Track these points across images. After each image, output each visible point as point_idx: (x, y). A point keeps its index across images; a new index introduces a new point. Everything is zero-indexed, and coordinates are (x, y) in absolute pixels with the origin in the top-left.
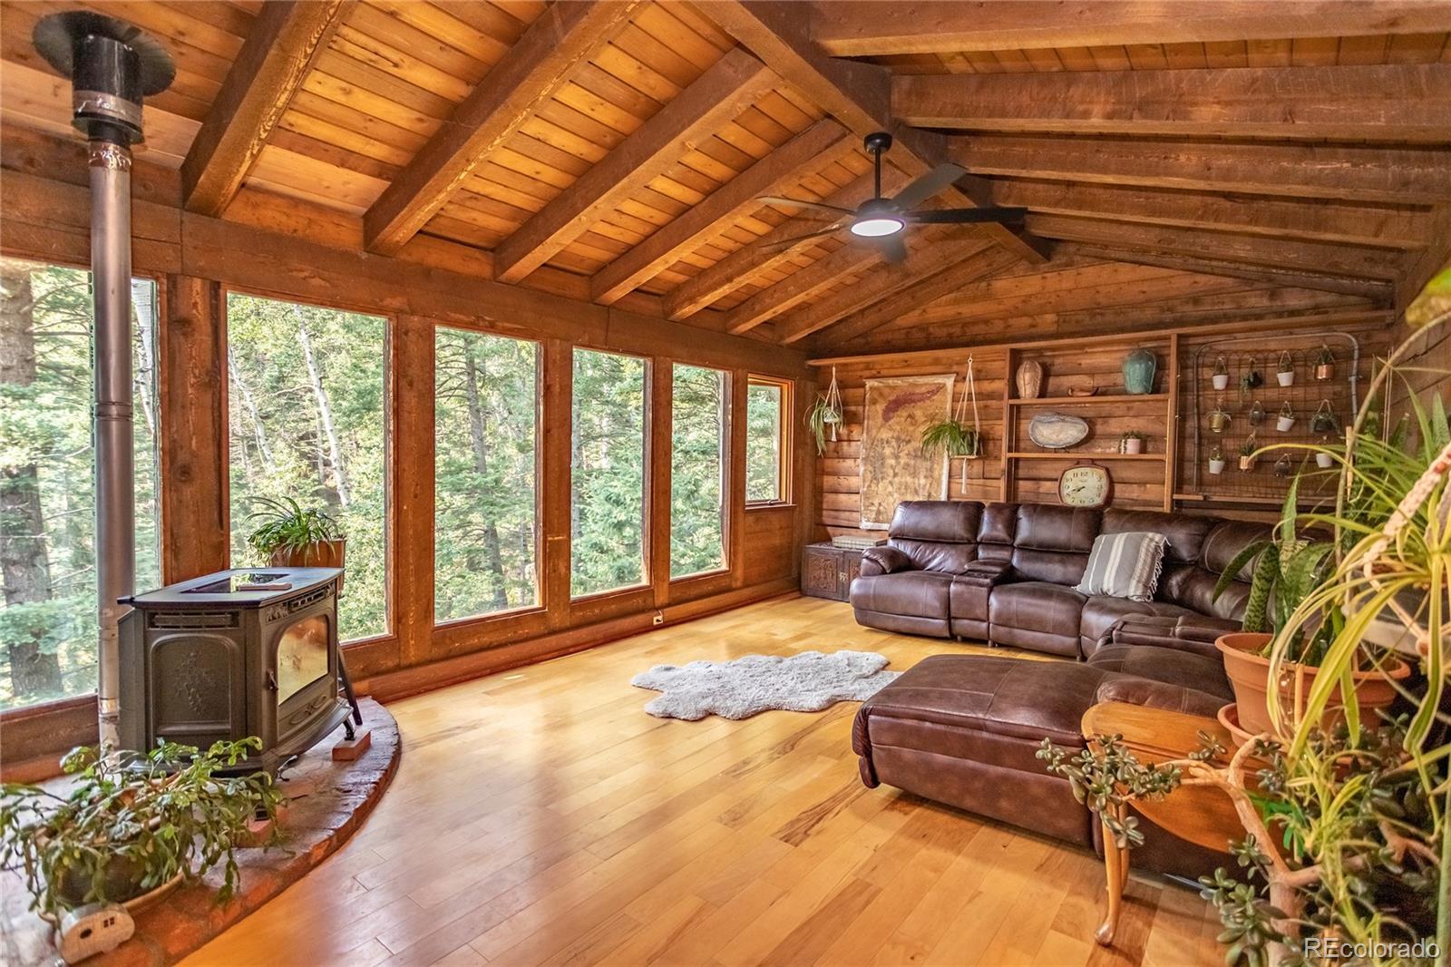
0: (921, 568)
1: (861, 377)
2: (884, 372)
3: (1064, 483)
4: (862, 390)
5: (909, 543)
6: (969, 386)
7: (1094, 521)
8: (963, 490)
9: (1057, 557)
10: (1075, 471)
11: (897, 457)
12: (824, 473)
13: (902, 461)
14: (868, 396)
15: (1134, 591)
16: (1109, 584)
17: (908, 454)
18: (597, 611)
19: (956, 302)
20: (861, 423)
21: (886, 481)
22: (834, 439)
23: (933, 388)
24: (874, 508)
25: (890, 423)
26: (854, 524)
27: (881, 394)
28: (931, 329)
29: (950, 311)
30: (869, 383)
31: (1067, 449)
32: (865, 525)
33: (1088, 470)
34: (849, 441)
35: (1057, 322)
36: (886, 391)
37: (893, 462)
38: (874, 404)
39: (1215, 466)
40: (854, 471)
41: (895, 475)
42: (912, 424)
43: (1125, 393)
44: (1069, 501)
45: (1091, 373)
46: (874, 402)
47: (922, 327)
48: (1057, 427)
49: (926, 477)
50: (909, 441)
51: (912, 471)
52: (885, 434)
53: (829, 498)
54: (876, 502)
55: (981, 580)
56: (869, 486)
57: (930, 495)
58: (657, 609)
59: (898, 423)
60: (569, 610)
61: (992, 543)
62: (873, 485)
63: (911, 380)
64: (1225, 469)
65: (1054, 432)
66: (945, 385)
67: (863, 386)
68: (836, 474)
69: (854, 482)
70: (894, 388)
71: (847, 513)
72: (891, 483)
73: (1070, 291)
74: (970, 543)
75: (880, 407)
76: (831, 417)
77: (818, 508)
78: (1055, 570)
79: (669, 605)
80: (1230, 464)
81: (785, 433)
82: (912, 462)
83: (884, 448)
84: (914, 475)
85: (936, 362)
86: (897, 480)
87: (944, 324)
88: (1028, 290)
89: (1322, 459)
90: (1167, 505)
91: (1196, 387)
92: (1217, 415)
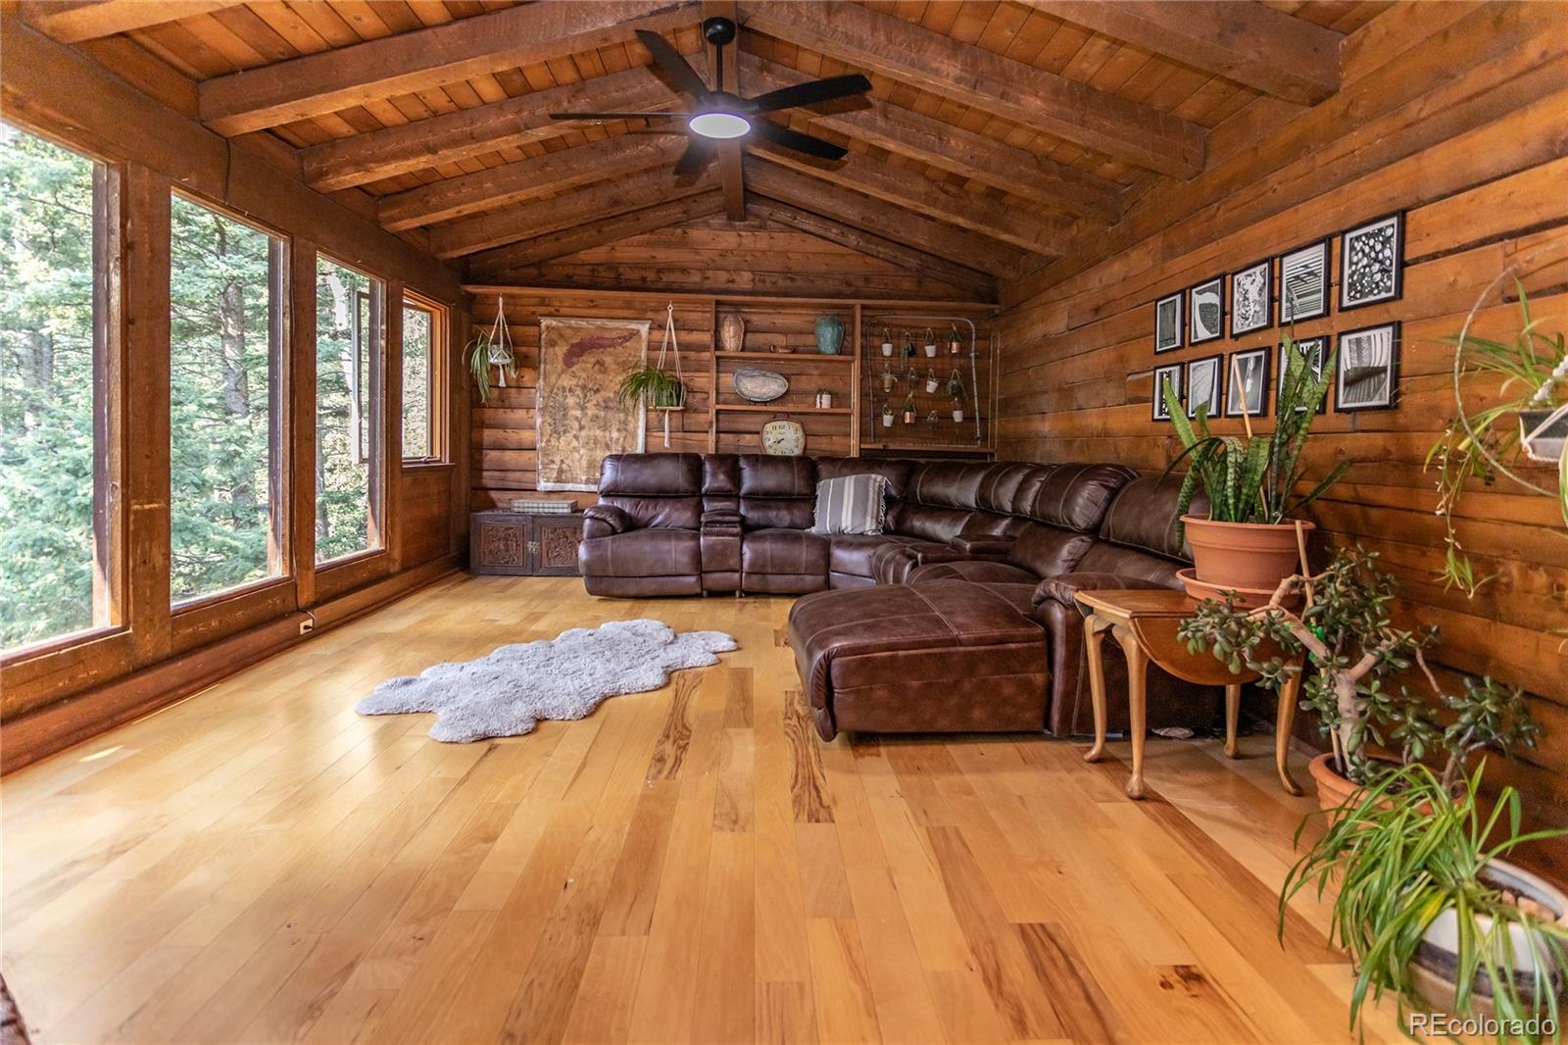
0: (646, 525)
1: (533, 313)
2: (563, 311)
3: (765, 436)
4: (536, 329)
5: (626, 500)
6: (670, 335)
7: (810, 467)
8: (665, 442)
9: (782, 504)
10: (774, 424)
11: (583, 408)
12: (483, 425)
13: (590, 413)
14: (543, 336)
15: (869, 527)
16: (847, 522)
17: (597, 405)
18: (214, 623)
19: (650, 244)
20: (536, 368)
21: (570, 436)
22: (502, 383)
23: (625, 333)
24: (555, 467)
25: (574, 369)
26: (528, 486)
27: (561, 336)
28: (621, 270)
29: (643, 254)
30: (545, 322)
31: (773, 401)
32: (543, 485)
33: (785, 423)
34: (519, 387)
35: (753, 280)
36: (568, 333)
37: (578, 413)
38: (553, 346)
39: (887, 420)
40: (531, 422)
41: (582, 428)
42: (601, 372)
43: (819, 353)
44: (771, 452)
45: (785, 332)
46: (552, 344)
47: (612, 266)
48: (760, 381)
49: (619, 430)
50: (598, 391)
51: (602, 423)
52: (567, 381)
53: (492, 456)
54: (557, 459)
55: (731, 530)
56: (548, 441)
57: (624, 449)
58: (304, 611)
59: (584, 370)
60: (169, 628)
61: (716, 495)
62: (553, 442)
63: (599, 322)
64: (894, 423)
65: (762, 386)
66: (638, 331)
67: (538, 324)
68: (503, 427)
69: (526, 436)
70: (578, 330)
71: (518, 474)
72: (576, 437)
73: (763, 252)
74: (693, 496)
75: (561, 350)
76: (497, 356)
77: (476, 468)
78: (783, 516)
79: (316, 604)
80: (898, 420)
81: (437, 373)
82: (602, 414)
83: (565, 398)
84: (605, 428)
85: (629, 305)
86: (584, 433)
87: (635, 266)
88: (723, 246)
89: (958, 416)
90: (854, 454)
91: (870, 353)
92: (887, 377)
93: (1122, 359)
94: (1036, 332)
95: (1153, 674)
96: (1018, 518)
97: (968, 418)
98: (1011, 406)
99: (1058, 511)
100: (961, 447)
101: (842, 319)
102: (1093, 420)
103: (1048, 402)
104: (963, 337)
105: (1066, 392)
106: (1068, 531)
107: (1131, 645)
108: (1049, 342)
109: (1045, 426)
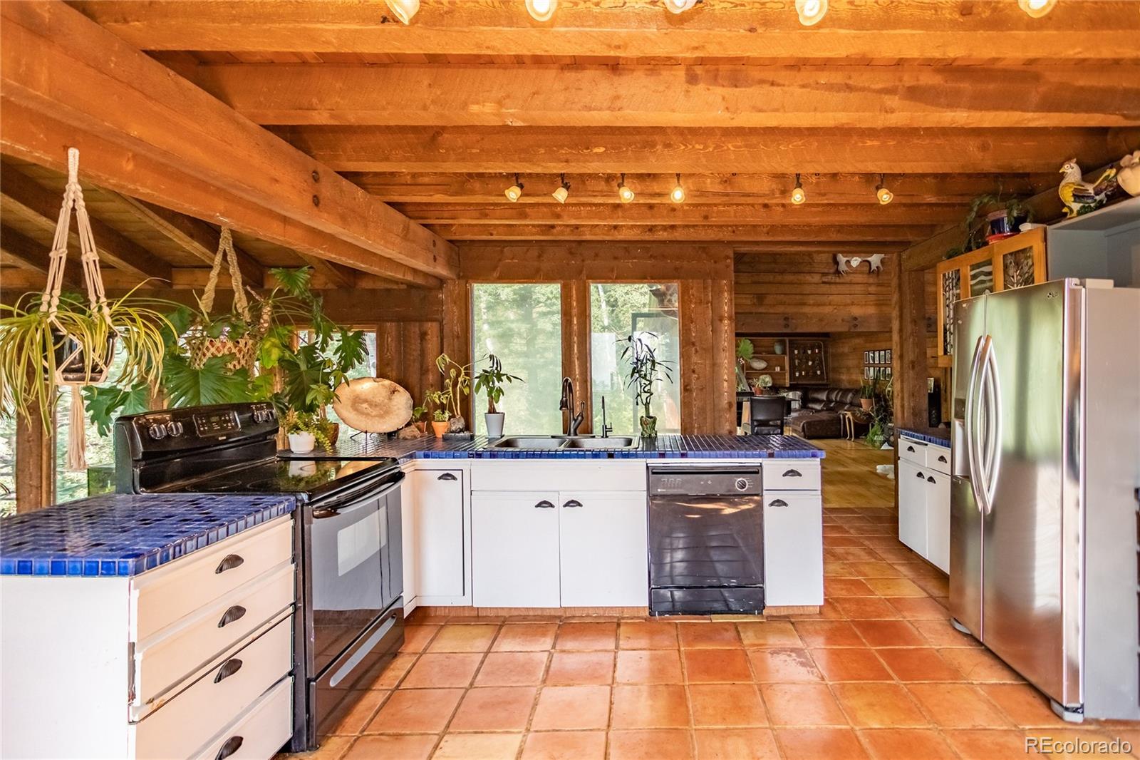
31: (762, 369)
39: (797, 374)
43: (775, 353)
45: (764, 347)
48: (759, 363)
64: (799, 375)
65: (759, 365)
80: (801, 374)
89: (819, 372)
90: (788, 385)
91: (792, 352)
92: (797, 361)
93: (859, 363)
94: (841, 350)
95: (855, 423)
96: (836, 402)
97: (822, 373)
98: (836, 370)
99: (844, 399)
100: (821, 382)
101: (782, 343)
102: (854, 377)
103: (844, 370)
104: (819, 348)
105: (848, 369)
106: (846, 404)
107: (851, 418)
108: (843, 354)
109: (844, 377)
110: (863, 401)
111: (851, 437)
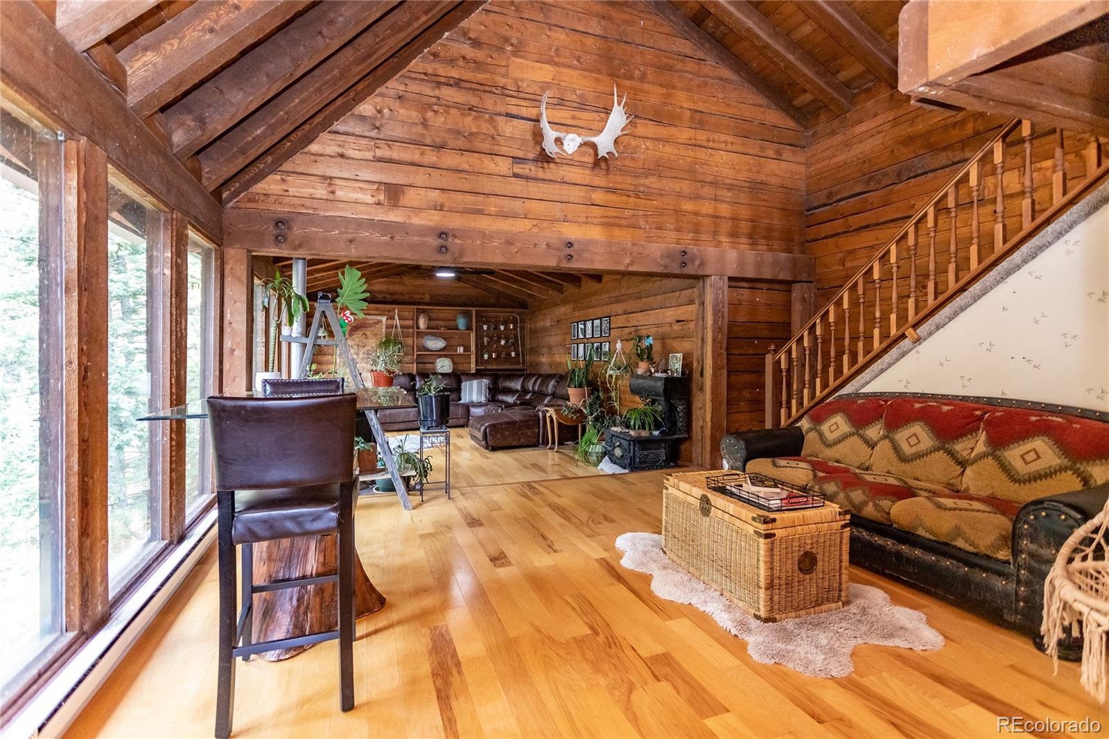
3: (437, 364)
6: (397, 322)
7: (457, 378)
10: (440, 359)
11: (357, 354)
13: (361, 356)
15: (483, 399)
16: (475, 398)
17: (364, 352)
19: (387, 283)
23: (376, 321)
25: (353, 337)
28: (374, 294)
29: (384, 288)
31: (440, 350)
33: (445, 359)
37: (355, 356)
39: (486, 357)
42: (365, 338)
43: (458, 329)
44: (441, 371)
45: (444, 321)
48: (435, 341)
50: (364, 346)
51: (366, 361)
52: (350, 342)
59: (358, 337)
64: (489, 358)
65: (435, 344)
66: (382, 320)
68: (321, 363)
73: (434, 286)
76: (322, 333)
80: (490, 356)
82: (366, 355)
83: (350, 350)
85: (377, 309)
87: (381, 292)
89: (513, 354)
90: (473, 371)
91: (479, 328)
92: (486, 339)
93: (564, 339)
94: (540, 325)
95: (560, 424)
96: (534, 392)
97: (517, 355)
98: (533, 351)
99: (544, 389)
100: (515, 367)
101: (467, 315)
102: (557, 358)
103: (545, 350)
104: (515, 322)
105: (550, 347)
106: (547, 395)
107: (554, 417)
108: (544, 329)
109: (544, 359)
110: (572, 391)
111: (553, 443)
